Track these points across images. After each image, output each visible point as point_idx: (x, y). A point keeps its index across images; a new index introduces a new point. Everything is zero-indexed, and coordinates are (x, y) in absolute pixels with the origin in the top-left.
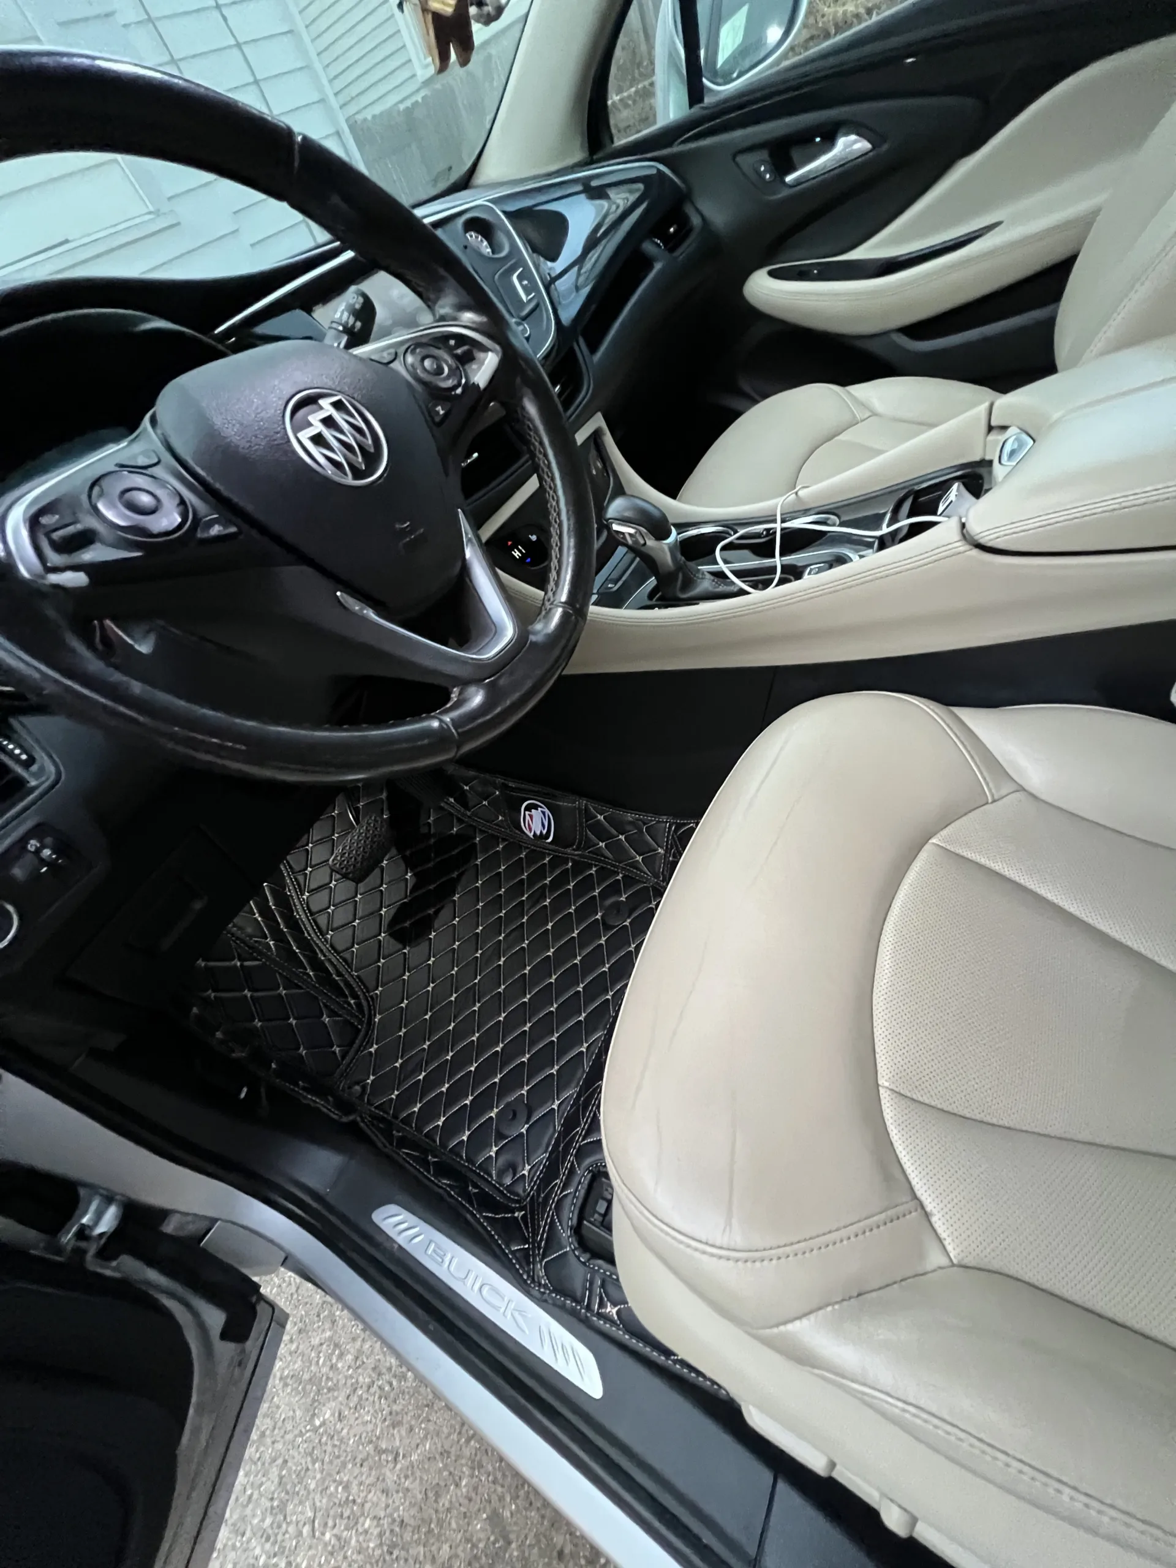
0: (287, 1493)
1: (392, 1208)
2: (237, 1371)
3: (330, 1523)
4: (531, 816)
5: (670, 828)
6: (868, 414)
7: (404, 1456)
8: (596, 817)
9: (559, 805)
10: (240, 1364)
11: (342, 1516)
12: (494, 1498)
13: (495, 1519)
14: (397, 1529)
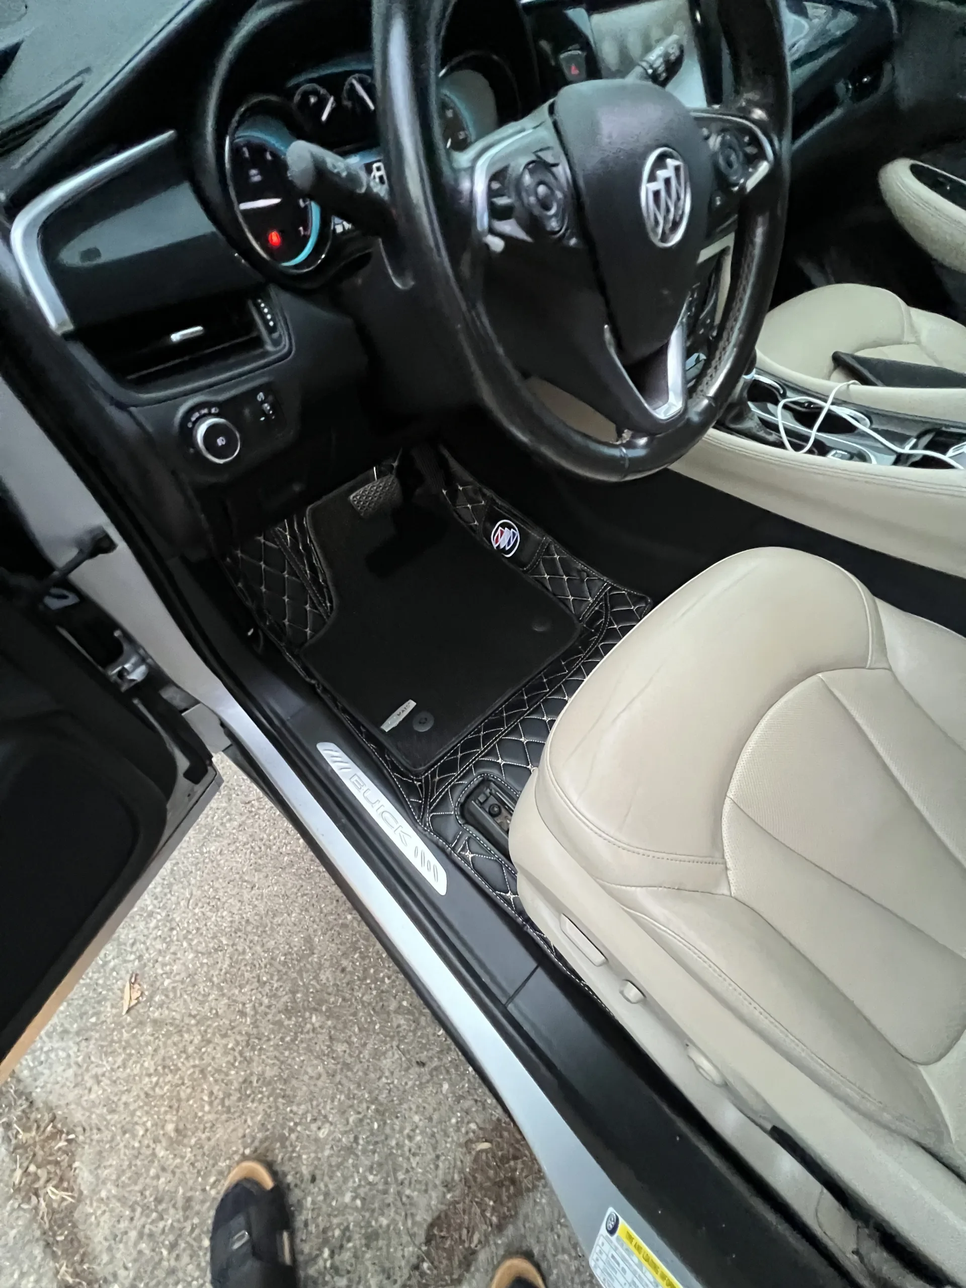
0: (175, 879)
1: (332, 746)
2: (187, 798)
3: (200, 905)
4: (502, 533)
5: (606, 587)
6: (913, 340)
7: (258, 888)
8: (553, 555)
9: (528, 533)
10: (189, 795)
11: (209, 903)
12: (311, 930)
13: (308, 940)
14: (244, 923)
